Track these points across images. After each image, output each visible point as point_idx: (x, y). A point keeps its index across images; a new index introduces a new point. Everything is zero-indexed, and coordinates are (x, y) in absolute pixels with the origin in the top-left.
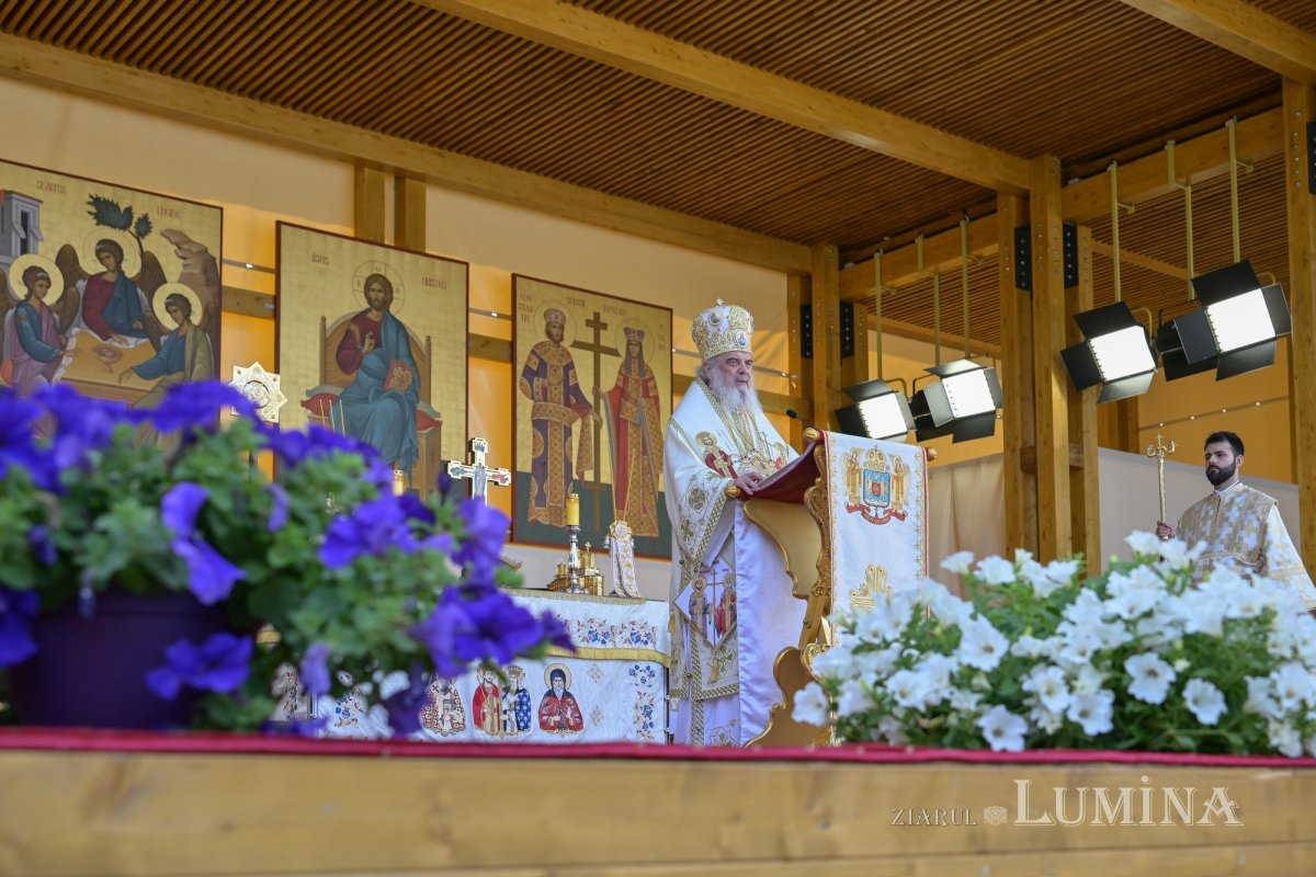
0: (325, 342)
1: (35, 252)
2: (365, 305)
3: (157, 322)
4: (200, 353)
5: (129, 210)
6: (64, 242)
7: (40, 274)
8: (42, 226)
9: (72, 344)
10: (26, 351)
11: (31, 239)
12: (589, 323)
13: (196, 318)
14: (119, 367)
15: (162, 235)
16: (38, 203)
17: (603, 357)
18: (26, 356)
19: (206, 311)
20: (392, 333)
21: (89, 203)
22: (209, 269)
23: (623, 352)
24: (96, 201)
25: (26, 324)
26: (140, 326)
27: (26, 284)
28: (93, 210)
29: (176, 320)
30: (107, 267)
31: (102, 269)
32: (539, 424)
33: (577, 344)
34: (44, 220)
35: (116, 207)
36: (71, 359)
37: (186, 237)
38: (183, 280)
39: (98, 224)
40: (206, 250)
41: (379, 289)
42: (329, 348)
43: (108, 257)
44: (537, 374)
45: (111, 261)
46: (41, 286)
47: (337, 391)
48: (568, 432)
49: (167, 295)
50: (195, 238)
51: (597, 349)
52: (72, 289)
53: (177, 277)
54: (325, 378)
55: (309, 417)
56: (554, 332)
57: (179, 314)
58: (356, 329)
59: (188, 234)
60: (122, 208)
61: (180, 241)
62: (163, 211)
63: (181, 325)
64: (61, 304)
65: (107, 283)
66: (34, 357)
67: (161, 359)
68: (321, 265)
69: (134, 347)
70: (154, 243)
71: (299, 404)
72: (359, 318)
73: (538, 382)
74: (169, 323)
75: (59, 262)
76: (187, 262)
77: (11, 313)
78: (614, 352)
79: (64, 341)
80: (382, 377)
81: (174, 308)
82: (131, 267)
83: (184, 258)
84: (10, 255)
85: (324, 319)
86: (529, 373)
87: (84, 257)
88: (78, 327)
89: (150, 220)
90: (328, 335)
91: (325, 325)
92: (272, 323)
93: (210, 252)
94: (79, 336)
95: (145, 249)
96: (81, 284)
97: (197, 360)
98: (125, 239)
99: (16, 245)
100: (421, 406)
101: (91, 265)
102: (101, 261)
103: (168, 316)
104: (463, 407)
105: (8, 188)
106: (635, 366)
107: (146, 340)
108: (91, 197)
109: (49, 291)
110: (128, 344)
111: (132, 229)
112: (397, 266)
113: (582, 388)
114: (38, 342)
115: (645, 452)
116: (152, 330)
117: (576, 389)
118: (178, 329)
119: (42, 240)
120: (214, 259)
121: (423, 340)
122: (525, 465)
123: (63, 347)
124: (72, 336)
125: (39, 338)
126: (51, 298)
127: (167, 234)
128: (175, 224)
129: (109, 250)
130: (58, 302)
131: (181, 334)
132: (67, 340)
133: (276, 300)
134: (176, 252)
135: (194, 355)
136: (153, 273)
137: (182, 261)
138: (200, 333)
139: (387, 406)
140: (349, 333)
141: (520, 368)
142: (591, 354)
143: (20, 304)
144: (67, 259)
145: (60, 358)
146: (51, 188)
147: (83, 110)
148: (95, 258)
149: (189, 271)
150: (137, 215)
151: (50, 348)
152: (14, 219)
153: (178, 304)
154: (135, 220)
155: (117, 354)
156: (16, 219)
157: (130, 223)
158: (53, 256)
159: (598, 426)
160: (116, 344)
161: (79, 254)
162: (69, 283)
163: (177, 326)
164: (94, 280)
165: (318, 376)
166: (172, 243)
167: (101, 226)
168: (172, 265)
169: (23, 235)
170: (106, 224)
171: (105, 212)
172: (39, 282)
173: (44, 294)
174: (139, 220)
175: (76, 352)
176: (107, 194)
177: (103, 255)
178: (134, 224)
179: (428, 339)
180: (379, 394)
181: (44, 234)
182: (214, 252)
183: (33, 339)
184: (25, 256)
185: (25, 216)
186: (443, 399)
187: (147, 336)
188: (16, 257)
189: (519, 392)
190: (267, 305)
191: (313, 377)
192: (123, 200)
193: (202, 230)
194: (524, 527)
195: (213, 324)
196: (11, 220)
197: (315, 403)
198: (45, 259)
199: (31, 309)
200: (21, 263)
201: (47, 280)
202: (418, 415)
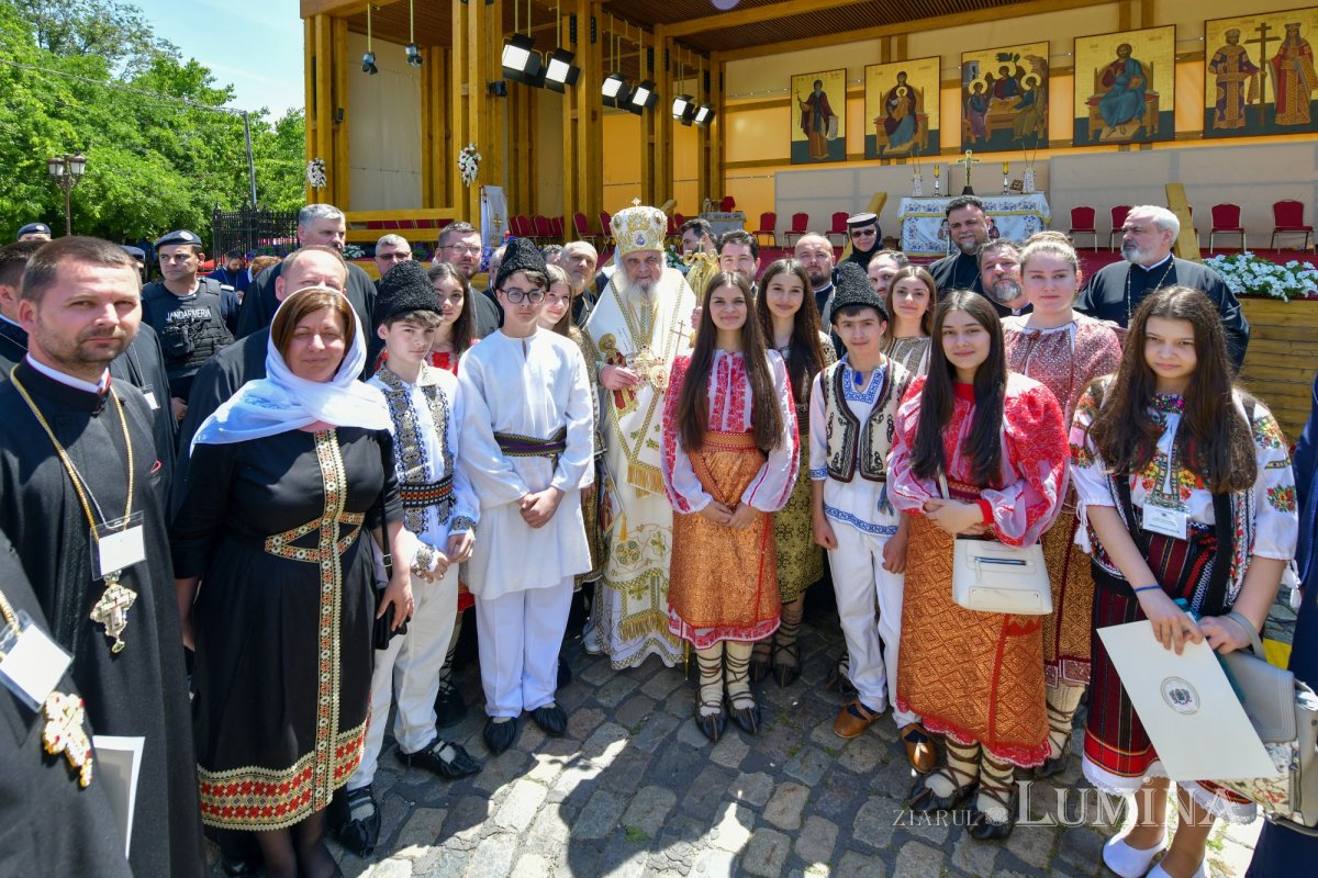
0: (1096, 77)
2: (1117, 57)
4: (1040, 95)
5: (1011, 54)
7: (979, 84)
8: (980, 69)
10: (975, 109)
12: (1257, 30)
13: (1038, 84)
14: (1008, 108)
15: (1024, 58)
16: (978, 62)
17: (1268, 44)
18: (976, 111)
19: (1042, 80)
20: (1131, 65)
21: (996, 57)
22: (1044, 65)
23: (1283, 37)
24: (999, 55)
25: (975, 102)
26: (1016, 92)
27: (975, 89)
28: (998, 58)
29: (1030, 86)
30: (1003, 75)
31: (1001, 76)
32: (1220, 84)
33: (1248, 42)
34: (980, 66)
35: (1007, 54)
38: (1033, 71)
40: (1043, 58)
41: (1125, 50)
43: (1003, 72)
44: (1220, 62)
45: (1005, 73)
46: (980, 88)
47: (1103, 95)
48: (1241, 84)
49: (1026, 78)
50: (1038, 55)
51: (1263, 41)
54: (1097, 89)
55: (1089, 108)
56: (1232, 38)
57: (1031, 84)
58: (1112, 69)
59: (1035, 55)
60: (1009, 54)
61: (1031, 58)
62: (1025, 50)
63: (1032, 87)
65: (1003, 80)
66: (978, 111)
67: (1024, 101)
68: (1096, 48)
71: (1085, 104)
72: (1115, 64)
73: (1220, 66)
74: (1027, 88)
75: (986, 79)
76: (1034, 65)
77: (969, 99)
78: (1278, 39)
79: (987, 104)
80: (1126, 85)
81: (1029, 82)
82: (1012, 73)
86: (1214, 63)
89: (1020, 54)
92: (1072, 75)
94: (993, 101)
96: (994, 84)
99: (971, 76)
100: (1148, 92)
101: (997, 76)
102: (1001, 74)
103: (1027, 86)
104: (1172, 86)
106: (1293, 42)
107: (1018, 96)
108: (997, 54)
109: (983, 89)
110: (1012, 99)
112: (1136, 37)
113: (1252, 62)
115: (1300, 82)
116: (1020, 91)
117: (1248, 63)
119: (980, 73)
120: (1046, 60)
121: (1149, 64)
122: (1211, 103)
123: (988, 106)
125: (979, 105)
126: (983, 91)
127: (1026, 58)
128: (1029, 53)
129: (1004, 70)
131: (1032, 90)
132: (989, 103)
133: (1074, 68)
134: (1030, 63)
135: (1038, 97)
136: (1020, 72)
137: (1032, 65)
138: (1040, 88)
139: (1130, 95)
140: (1109, 71)
141: (1208, 62)
142: (1259, 44)
143: (973, 96)
144: (989, 77)
145: (986, 110)
146: (983, 55)
147: (998, 24)
148: (999, 73)
151: (983, 107)
153: (1031, 81)
154: (1014, 56)
155: (1007, 103)
156: (971, 69)
159: (1263, 78)
162: (989, 84)
163: (1030, 88)
164: (999, 81)
165: (1094, 91)
166: (1029, 60)
168: (1028, 67)
169: (974, 74)
171: (1002, 57)
173: (981, 90)
174: (1016, 56)
176: (1002, 51)
178: (1013, 58)
179: (1152, 63)
180: (1123, 92)
181: (981, 71)
182: (1046, 58)
183: (977, 105)
185: (974, 68)
186: (1161, 85)
189: (1208, 73)
190: (1070, 70)
191: (1091, 93)
192: (1008, 51)
193: (1041, 52)
194: (1210, 131)
195: (1045, 83)
196: (968, 70)
197: (1092, 102)
198: (981, 79)
199: (977, 97)
200: (973, 82)
201: (982, 86)
202: (1145, 95)
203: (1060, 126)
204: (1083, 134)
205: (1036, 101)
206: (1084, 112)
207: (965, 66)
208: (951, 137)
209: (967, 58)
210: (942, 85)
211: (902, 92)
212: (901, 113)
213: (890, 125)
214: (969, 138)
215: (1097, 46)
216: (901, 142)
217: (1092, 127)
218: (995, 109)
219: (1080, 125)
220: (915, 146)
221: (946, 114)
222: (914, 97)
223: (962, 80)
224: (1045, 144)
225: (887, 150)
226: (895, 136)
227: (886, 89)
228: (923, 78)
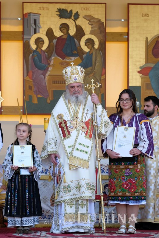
0: (147, 47)
1: (39, 33)
3: (82, 50)
4: (98, 59)
5: (71, 11)
6: (48, 27)
7: (41, 40)
8: (41, 23)
9: (52, 63)
10: (36, 67)
11: (37, 28)
13: (96, 46)
15: (83, 18)
16: (39, 15)
18: (37, 69)
19: (100, 43)
21: (57, 11)
22: (101, 27)
24: (60, 10)
25: (36, 58)
26: (76, 52)
27: (36, 44)
28: (58, 13)
29: (89, 48)
30: (64, 33)
31: (62, 34)
34: (41, 20)
35: (67, 11)
36: (52, 68)
37: (92, 17)
38: (91, 33)
39: (60, 18)
40: (100, 20)
42: (149, 49)
43: (64, 30)
45: (65, 31)
46: (41, 44)
47: (152, 65)
49: (86, 39)
50: (96, 16)
52: (52, 43)
53: (89, 32)
54: (147, 61)
55: (141, 77)
57: (90, 46)
59: (93, 16)
60: (69, 10)
61: (90, 19)
62: (83, 9)
63: (91, 50)
64: (48, 49)
65: (64, 39)
66: (39, 69)
67: (83, 63)
68: (146, 18)
69: (74, 60)
70: (81, 22)
71: (137, 72)
74: (86, 49)
75: (47, 34)
76: (93, 26)
77: (31, 55)
79: (49, 62)
81: (88, 44)
82: (72, 31)
83: (92, 25)
84: (30, 35)
85: (147, 38)
87: (56, 31)
88: (54, 56)
89: (79, 13)
90: (148, 45)
91: (147, 41)
92: (127, 43)
93: (101, 21)
94: (54, 59)
95: (77, 24)
96: (55, 41)
97: (97, 61)
98: (70, 22)
99: (32, 31)
101: (58, 33)
102: (62, 31)
103: (86, 47)
105: (29, 12)
107: (78, 57)
108: (58, 9)
109: (44, 45)
110: (71, 59)
111: (72, 18)
114: (40, 64)
116: (80, 53)
118: (90, 51)
119: (41, 28)
120: (103, 23)
123: (49, 64)
124: (52, 60)
125: (41, 62)
126: (44, 47)
127: (85, 17)
128: (88, 13)
129: (64, 27)
130: (47, 49)
131: (91, 53)
132: (50, 61)
133: (128, 34)
134: (89, 23)
135: (96, 60)
136: (80, 32)
137: (91, 26)
138: (98, 51)
143: (34, 51)
144: (50, 33)
145: (48, 68)
146: (43, 8)
148: (60, 31)
149: (94, 29)
150: (74, 12)
151: (44, 65)
152: (31, 22)
153: (90, 42)
154: (73, 14)
156: (32, 22)
157: (72, 16)
158: (45, 33)
160: (67, 60)
161: (54, 30)
162: (50, 41)
163: (89, 50)
164: (59, 39)
165: (145, 60)
166: (87, 20)
167: (61, 19)
168: (87, 28)
169: (34, 27)
170: (63, 18)
171: (63, 14)
172: (40, 43)
173: (42, 47)
174: (75, 14)
175: (53, 65)
176: (63, 6)
177: (62, 29)
178: (73, 16)
181: (42, 25)
182: (103, 20)
183: (39, 63)
184: (35, 35)
185: (35, 20)
187: (78, 56)
188: (32, 35)
190: (125, 38)
191: (142, 62)
192: (69, 8)
193: (98, 13)
197: (143, 71)
198: (42, 34)
199: (38, 53)
200: (34, 37)
201: (43, 42)
205: (95, 64)
206: (136, 81)
207: (25, 17)
209: (28, 9)
214: (31, 97)
215: (147, 15)
223: (23, 33)
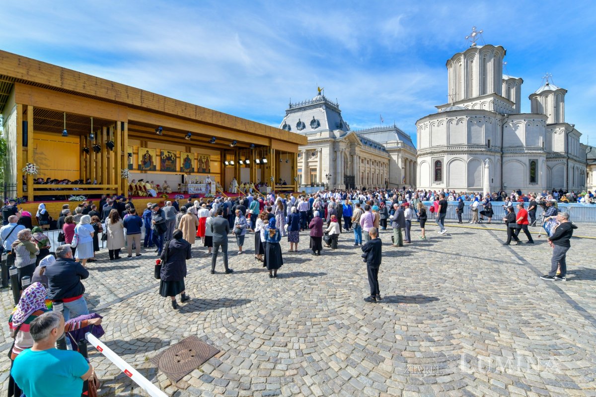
5: (170, 152)
6: (166, 154)
10: (163, 162)
14: (169, 163)
20: (188, 159)
22: (175, 155)
23: (206, 159)
27: (163, 158)
33: (203, 158)
34: (164, 153)
41: (188, 156)
48: (202, 165)
61: (174, 154)
62: (173, 152)
67: (172, 162)
69: (170, 161)
70: (172, 154)
72: (186, 158)
73: (199, 162)
80: (188, 162)
82: (170, 156)
94: (167, 161)
99: (162, 155)
112: (189, 154)
115: (208, 166)
116: (171, 160)
117: (203, 162)
122: (199, 167)
126: (165, 158)
136: (172, 156)
139: (188, 164)
141: (198, 160)
144: (166, 156)
147: (167, 145)
153: (173, 158)
164: (168, 157)
171: (168, 152)
186: (192, 163)
190: (180, 158)
193: (175, 153)
194: (198, 172)
195: (176, 159)
196: (162, 153)
197: (183, 164)
198: (164, 156)
199: (163, 160)
202: (190, 165)
203: (178, 169)
204: (182, 170)
205: (174, 162)
206: (182, 166)
207: (161, 152)
208: (158, 168)
210: (157, 155)
211: (147, 155)
212: (147, 160)
213: (144, 163)
214: (162, 168)
216: (147, 167)
217: (183, 169)
218: (167, 163)
219: (181, 168)
220: (151, 168)
221: (156, 162)
222: (150, 157)
224: (175, 171)
225: (144, 169)
226: (146, 165)
227: (144, 154)
228: (152, 153)
